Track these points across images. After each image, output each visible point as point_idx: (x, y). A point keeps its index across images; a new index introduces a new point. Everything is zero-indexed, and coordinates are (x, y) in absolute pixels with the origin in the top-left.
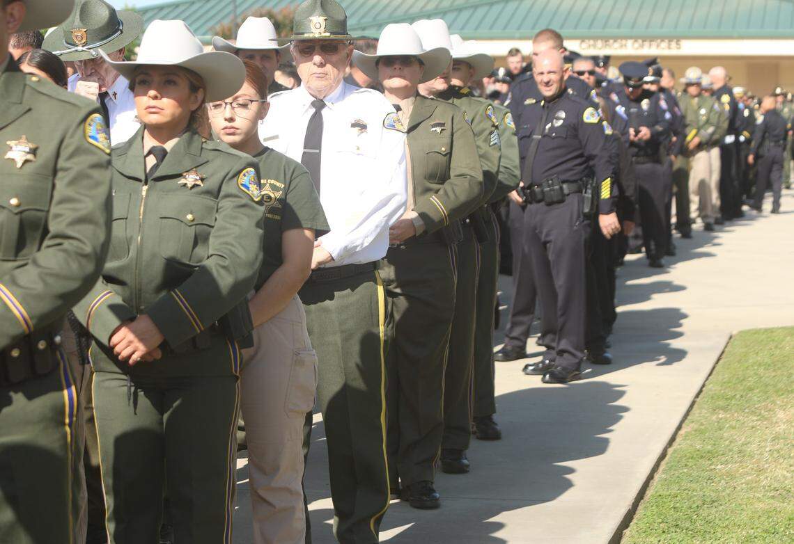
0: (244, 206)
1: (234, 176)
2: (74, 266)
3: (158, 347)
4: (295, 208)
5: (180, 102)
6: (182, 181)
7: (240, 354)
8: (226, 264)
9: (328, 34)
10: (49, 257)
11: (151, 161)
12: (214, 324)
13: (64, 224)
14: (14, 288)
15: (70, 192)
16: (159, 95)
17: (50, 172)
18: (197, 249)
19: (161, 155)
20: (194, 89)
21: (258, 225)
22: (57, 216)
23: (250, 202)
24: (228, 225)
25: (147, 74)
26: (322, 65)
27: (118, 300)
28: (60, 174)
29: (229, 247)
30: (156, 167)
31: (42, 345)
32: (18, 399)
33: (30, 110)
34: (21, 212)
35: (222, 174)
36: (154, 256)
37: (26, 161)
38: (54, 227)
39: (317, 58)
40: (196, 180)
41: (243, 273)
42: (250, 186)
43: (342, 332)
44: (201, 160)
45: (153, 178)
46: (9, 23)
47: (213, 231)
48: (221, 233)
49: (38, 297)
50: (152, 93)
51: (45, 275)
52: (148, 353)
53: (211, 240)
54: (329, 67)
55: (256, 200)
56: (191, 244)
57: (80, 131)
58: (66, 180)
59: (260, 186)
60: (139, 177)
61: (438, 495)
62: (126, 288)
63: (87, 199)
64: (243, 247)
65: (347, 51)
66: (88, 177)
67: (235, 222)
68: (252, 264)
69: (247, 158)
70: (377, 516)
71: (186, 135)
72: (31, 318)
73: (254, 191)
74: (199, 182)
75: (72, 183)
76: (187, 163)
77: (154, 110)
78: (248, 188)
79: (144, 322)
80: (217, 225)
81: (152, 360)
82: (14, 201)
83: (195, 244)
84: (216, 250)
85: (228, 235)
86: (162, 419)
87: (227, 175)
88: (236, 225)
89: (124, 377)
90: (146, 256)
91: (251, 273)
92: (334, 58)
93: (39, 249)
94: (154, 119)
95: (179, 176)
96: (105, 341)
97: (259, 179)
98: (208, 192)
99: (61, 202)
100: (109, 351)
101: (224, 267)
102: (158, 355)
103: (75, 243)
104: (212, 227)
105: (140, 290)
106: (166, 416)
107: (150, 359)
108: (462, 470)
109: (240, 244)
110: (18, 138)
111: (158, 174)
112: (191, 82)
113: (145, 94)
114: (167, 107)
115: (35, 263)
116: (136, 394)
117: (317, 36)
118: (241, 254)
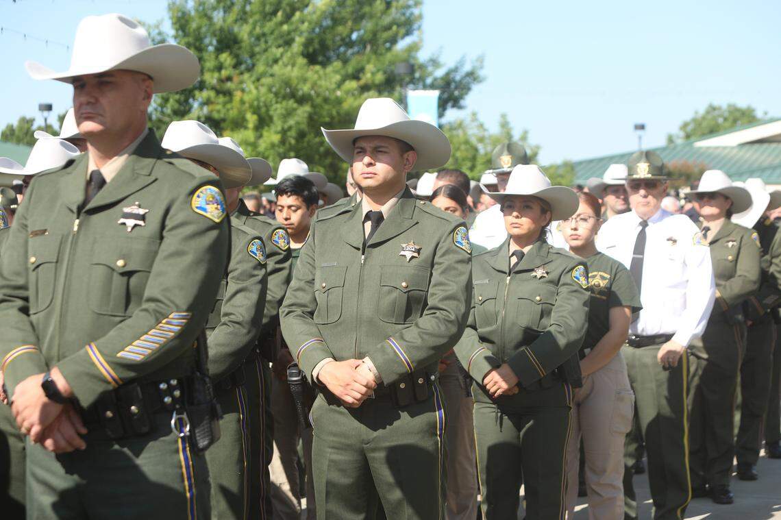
0: (575, 291)
1: (569, 272)
2: (443, 328)
3: (515, 385)
4: (618, 293)
5: (534, 220)
6: (534, 274)
7: (573, 391)
8: (561, 330)
9: (650, 176)
10: (426, 322)
11: (514, 260)
12: (554, 371)
13: (437, 300)
14: (402, 342)
15: (442, 279)
16: (520, 216)
17: (429, 265)
18: (543, 320)
19: (521, 256)
20: (544, 211)
21: (585, 304)
22: (433, 294)
23: (580, 289)
24: (564, 304)
25: (512, 201)
26: (645, 197)
27: (489, 354)
28: (436, 267)
29: (564, 319)
30: (517, 264)
31: (420, 381)
32: (405, 416)
33: (417, 223)
34: (409, 291)
35: (561, 269)
36: (514, 324)
37: (413, 257)
38: (431, 302)
39: (642, 192)
40: (543, 273)
41: (573, 337)
42: (580, 278)
43: (657, 381)
44: (547, 260)
45: (514, 272)
46: (405, 165)
47: (554, 307)
48: (560, 309)
49: (418, 348)
50: (515, 214)
51: (423, 333)
52: (509, 390)
53: (553, 314)
54: (650, 198)
55: (584, 287)
56: (539, 317)
57: (450, 238)
58: (439, 271)
59: (587, 278)
60: (504, 270)
61: (731, 495)
62: (495, 345)
63: (454, 284)
64: (574, 320)
65: (663, 187)
66: (455, 269)
67: (569, 302)
68: (579, 331)
69: (578, 259)
70: (682, 507)
71: (538, 244)
72: (412, 362)
73: (583, 281)
74: (545, 275)
75: (443, 272)
76: (538, 262)
77: (516, 225)
78: (579, 279)
79: (505, 368)
80: (557, 304)
81: (512, 394)
82: (404, 284)
83: (542, 317)
84: (556, 321)
85: (564, 311)
86: (519, 435)
87: (565, 270)
88: (569, 304)
89: (493, 406)
90: (508, 324)
91: (579, 336)
92: (655, 192)
93: (421, 316)
94: (516, 231)
95: (532, 270)
96: (480, 381)
97: (587, 273)
98: (551, 282)
99: (435, 285)
100: (483, 388)
101: (560, 333)
102: (516, 391)
103: (444, 313)
104: (554, 305)
105: (504, 347)
106: (522, 433)
107: (510, 393)
108: (752, 478)
109: (572, 317)
110: (408, 242)
111: (517, 269)
112: (542, 206)
113: (510, 214)
114: (525, 224)
115: (417, 325)
116: (501, 418)
117: (642, 177)
118: (573, 324)
